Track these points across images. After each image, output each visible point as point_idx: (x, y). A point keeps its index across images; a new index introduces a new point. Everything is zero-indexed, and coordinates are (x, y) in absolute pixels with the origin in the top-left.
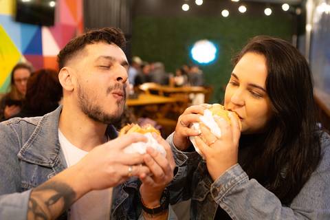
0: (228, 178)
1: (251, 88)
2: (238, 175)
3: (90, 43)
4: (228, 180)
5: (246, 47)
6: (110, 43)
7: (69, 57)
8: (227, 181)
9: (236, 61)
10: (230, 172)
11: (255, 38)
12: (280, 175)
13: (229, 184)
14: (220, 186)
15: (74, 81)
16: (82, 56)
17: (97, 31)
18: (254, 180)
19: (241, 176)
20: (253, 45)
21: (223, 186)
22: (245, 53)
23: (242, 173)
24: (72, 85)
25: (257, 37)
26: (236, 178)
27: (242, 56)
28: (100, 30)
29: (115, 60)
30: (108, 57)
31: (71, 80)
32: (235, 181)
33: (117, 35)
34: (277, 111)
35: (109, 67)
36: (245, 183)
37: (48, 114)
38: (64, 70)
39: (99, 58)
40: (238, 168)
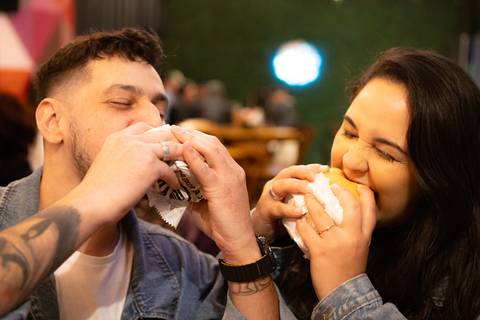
0: (344, 296)
1: (378, 144)
2: (363, 294)
3: (96, 56)
4: (344, 301)
5: (372, 68)
6: (133, 60)
7: (57, 81)
8: (341, 302)
9: (355, 92)
10: (348, 286)
11: (388, 51)
12: (432, 302)
13: (345, 307)
14: (329, 311)
15: (63, 126)
16: (80, 82)
17: (111, 35)
18: (390, 306)
19: (368, 295)
20: (384, 65)
21: (334, 310)
22: (370, 78)
23: (371, 290)
24: (60, 133)
25: (393, 49)
26: (359, 299)
27: (365, 84)
28: (116, 34)
29: (140, 92)
30: (127, 88)
31: (57, 122)
32: (357, 303)
33: (148, 44)
34: (427, 188)
35: (128, 105)
36: (374, 308)
37: (17, 182)
38: (46, 103)
39: (112, 87)
40: (364, 282)
